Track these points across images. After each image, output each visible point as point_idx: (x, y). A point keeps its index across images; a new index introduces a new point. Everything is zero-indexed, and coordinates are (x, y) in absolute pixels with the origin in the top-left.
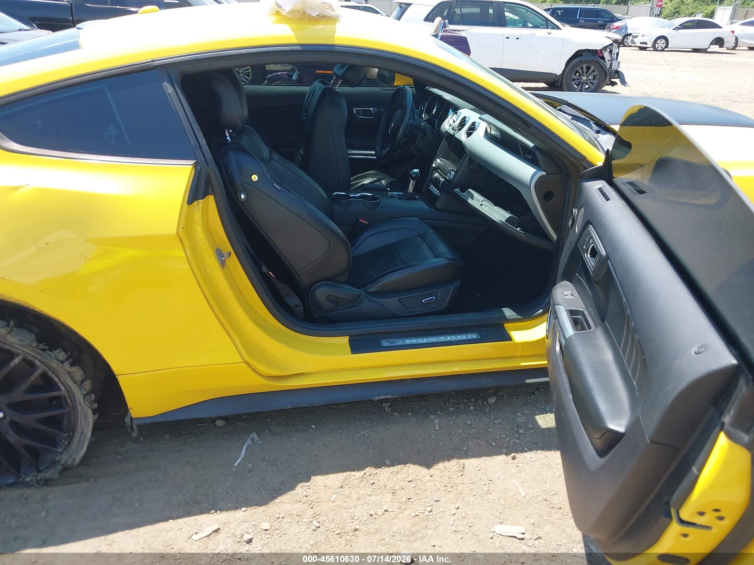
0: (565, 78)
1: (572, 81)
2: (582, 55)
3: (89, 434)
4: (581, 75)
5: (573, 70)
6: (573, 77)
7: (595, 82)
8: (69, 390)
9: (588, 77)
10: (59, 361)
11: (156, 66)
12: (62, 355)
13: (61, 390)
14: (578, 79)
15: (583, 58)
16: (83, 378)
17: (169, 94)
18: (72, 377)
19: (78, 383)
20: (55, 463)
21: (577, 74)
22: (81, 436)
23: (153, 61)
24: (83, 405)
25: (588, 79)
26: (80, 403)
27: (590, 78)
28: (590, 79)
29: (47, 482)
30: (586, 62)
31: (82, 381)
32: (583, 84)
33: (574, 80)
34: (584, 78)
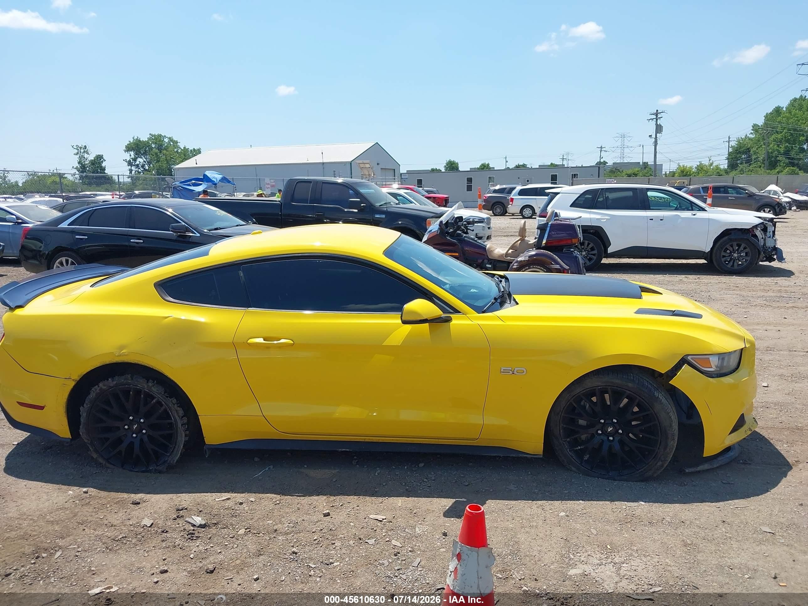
0: (714, 255)
1: (722, 257)
2: (731, 234)
3: (182, 447)
4: (732, 252)
5: (722, 248)
6: (723, 254)
7: (749, 258)
8: (175, 420)
9: (740, 254)
10: (173, 403)
11: (237, 264)
12: (174, 401)
13: (172, 419)
14: (729, 256)
15: (732, 237)
16: (183, 415)
17: (241, 276)
18: (178, 413)
19: (180, 417)
20: (165, 462)
21: (728, 251)
22: (178, 447)
23: (236, 261)
24: (181, 429)
25: (740, 255)
26: (179, 428)
27: (742, 254)
28: (743, 256)
29: (160, 472)
30: (735, 240)
31: (182, 417)
32: (734, 261)
33: (724, 256)
34: (736, 255)
